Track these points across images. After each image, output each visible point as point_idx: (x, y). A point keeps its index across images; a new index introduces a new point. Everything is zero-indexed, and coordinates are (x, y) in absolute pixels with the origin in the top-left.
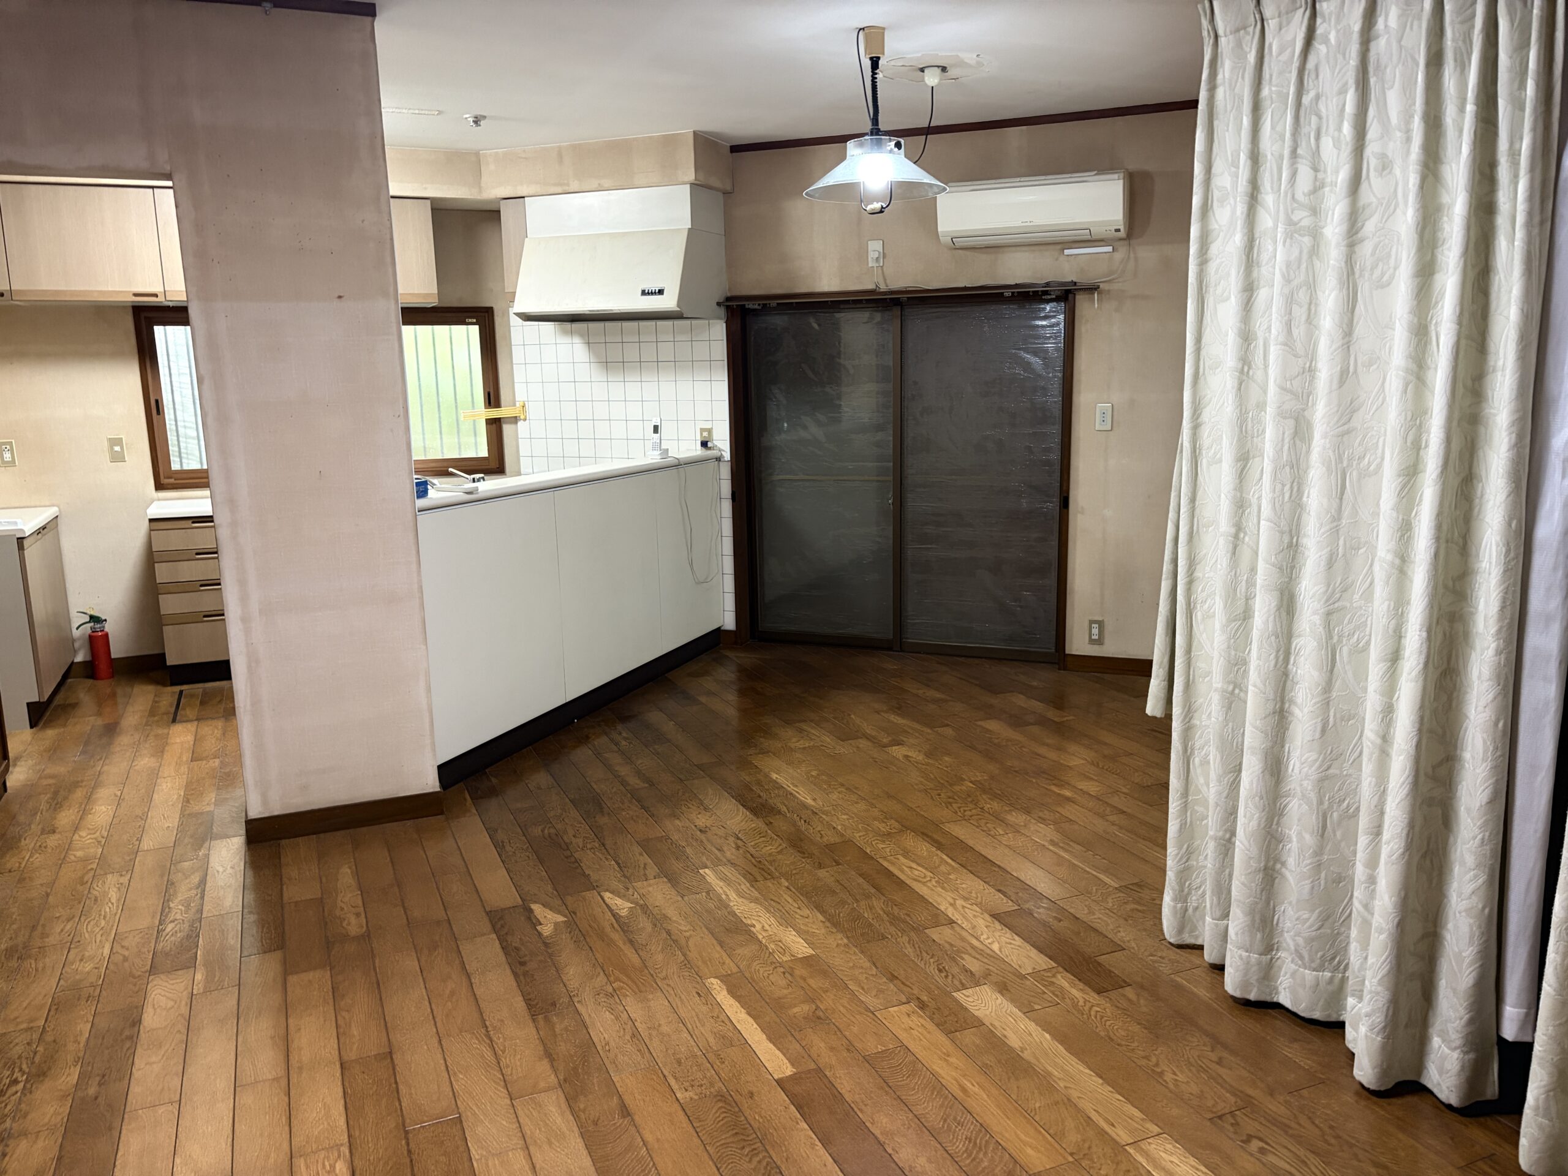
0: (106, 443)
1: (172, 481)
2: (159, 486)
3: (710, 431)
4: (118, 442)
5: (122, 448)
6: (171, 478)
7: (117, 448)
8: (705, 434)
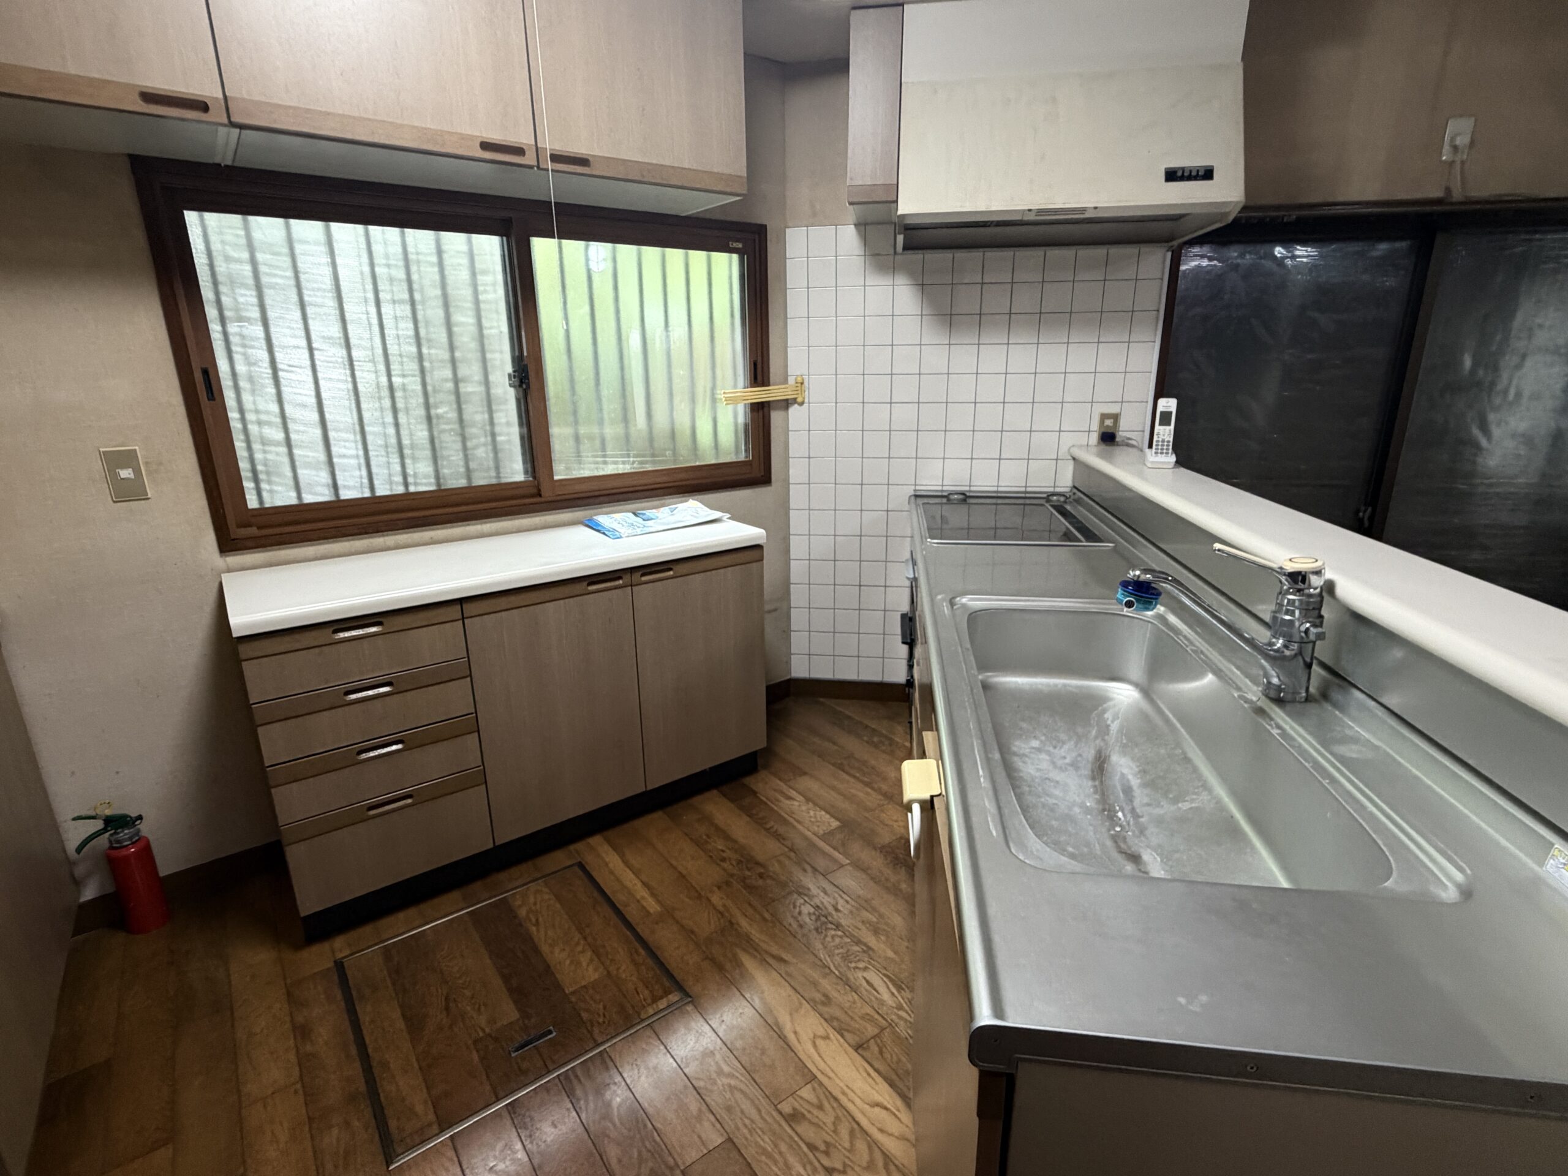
0: (97, 465)
1: (253, 531)
2: (227, 544)
3: (1116, 417)
4: (128, 459)
5: (137, 472)
6: (250, 526)
7: (126, 473)
8: (1109, 422)
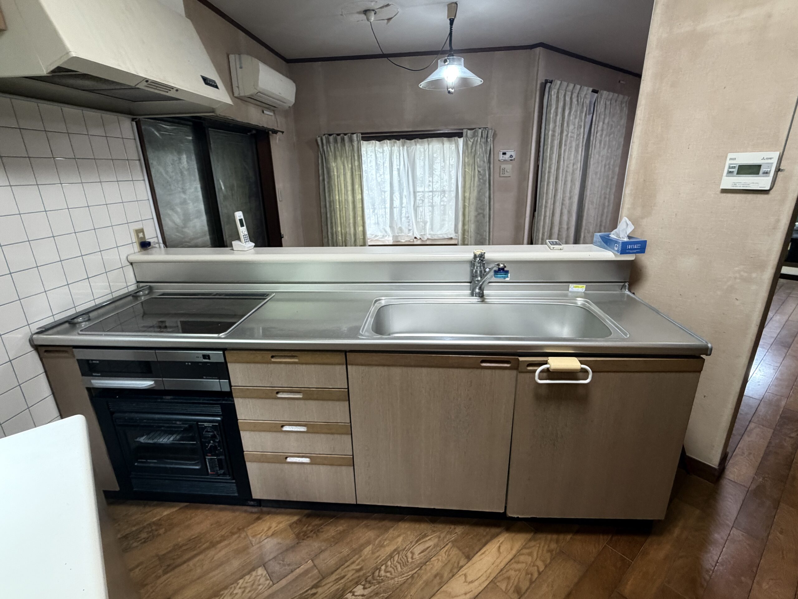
3: (142, 231)
8: (141, 235)
